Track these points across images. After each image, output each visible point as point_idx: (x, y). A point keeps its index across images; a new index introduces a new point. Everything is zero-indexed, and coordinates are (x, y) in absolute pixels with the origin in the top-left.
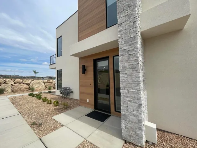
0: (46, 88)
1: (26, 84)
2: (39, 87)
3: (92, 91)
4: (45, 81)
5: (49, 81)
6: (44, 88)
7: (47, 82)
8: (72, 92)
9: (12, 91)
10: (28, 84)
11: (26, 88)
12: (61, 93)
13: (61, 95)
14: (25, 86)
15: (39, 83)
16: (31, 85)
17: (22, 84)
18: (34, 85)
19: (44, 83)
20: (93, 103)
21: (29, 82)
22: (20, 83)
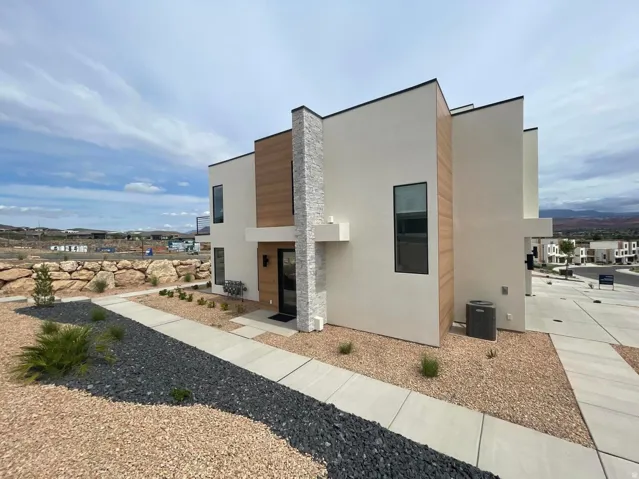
0: (179, 277)
1: (139, 270)
2: (165, 276)
3: (275, 288)
4: (176, 262)
5: (184, 262)
6: (175, 277)
7: (181, 264)
8: (245, 289)
9: (117, 286)
10: (143, 271)
11: (140, 280)
12: (226, 291)
13: (226, 294)
14: (139, 274)
15: (164, 267)
16: (148, 271)
17: (132, 271)
18: (155, 273)
19: (175, 266)
20: (277, 305)
21: (144, 266)
22: (128, 269)
